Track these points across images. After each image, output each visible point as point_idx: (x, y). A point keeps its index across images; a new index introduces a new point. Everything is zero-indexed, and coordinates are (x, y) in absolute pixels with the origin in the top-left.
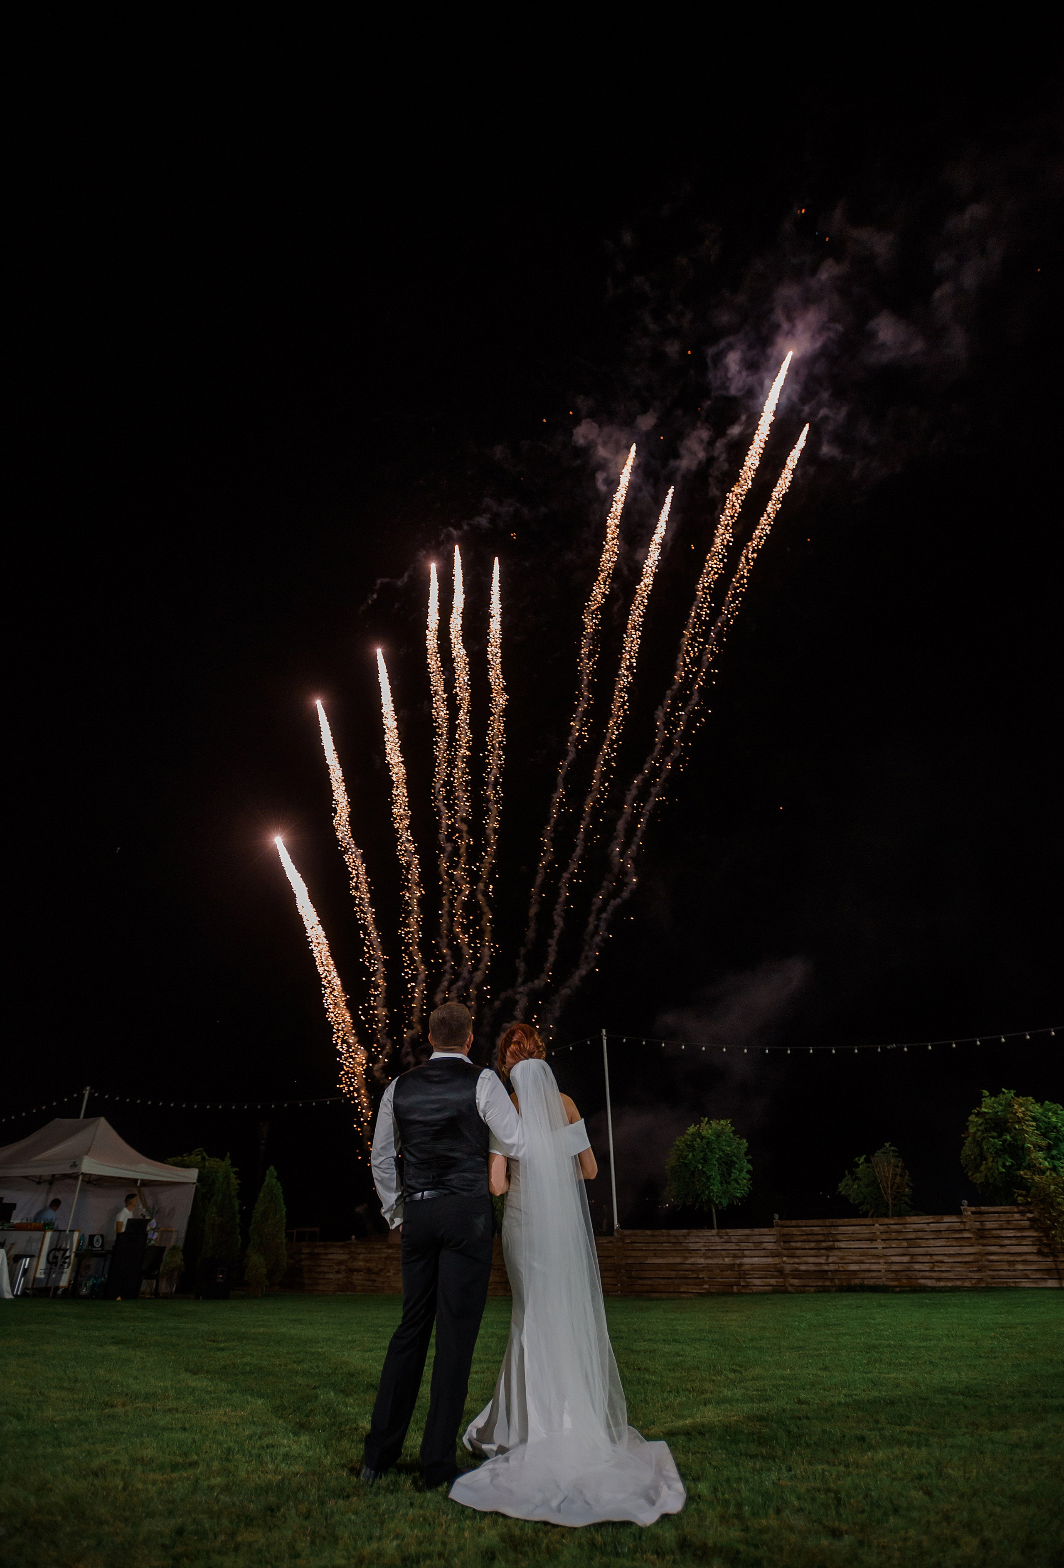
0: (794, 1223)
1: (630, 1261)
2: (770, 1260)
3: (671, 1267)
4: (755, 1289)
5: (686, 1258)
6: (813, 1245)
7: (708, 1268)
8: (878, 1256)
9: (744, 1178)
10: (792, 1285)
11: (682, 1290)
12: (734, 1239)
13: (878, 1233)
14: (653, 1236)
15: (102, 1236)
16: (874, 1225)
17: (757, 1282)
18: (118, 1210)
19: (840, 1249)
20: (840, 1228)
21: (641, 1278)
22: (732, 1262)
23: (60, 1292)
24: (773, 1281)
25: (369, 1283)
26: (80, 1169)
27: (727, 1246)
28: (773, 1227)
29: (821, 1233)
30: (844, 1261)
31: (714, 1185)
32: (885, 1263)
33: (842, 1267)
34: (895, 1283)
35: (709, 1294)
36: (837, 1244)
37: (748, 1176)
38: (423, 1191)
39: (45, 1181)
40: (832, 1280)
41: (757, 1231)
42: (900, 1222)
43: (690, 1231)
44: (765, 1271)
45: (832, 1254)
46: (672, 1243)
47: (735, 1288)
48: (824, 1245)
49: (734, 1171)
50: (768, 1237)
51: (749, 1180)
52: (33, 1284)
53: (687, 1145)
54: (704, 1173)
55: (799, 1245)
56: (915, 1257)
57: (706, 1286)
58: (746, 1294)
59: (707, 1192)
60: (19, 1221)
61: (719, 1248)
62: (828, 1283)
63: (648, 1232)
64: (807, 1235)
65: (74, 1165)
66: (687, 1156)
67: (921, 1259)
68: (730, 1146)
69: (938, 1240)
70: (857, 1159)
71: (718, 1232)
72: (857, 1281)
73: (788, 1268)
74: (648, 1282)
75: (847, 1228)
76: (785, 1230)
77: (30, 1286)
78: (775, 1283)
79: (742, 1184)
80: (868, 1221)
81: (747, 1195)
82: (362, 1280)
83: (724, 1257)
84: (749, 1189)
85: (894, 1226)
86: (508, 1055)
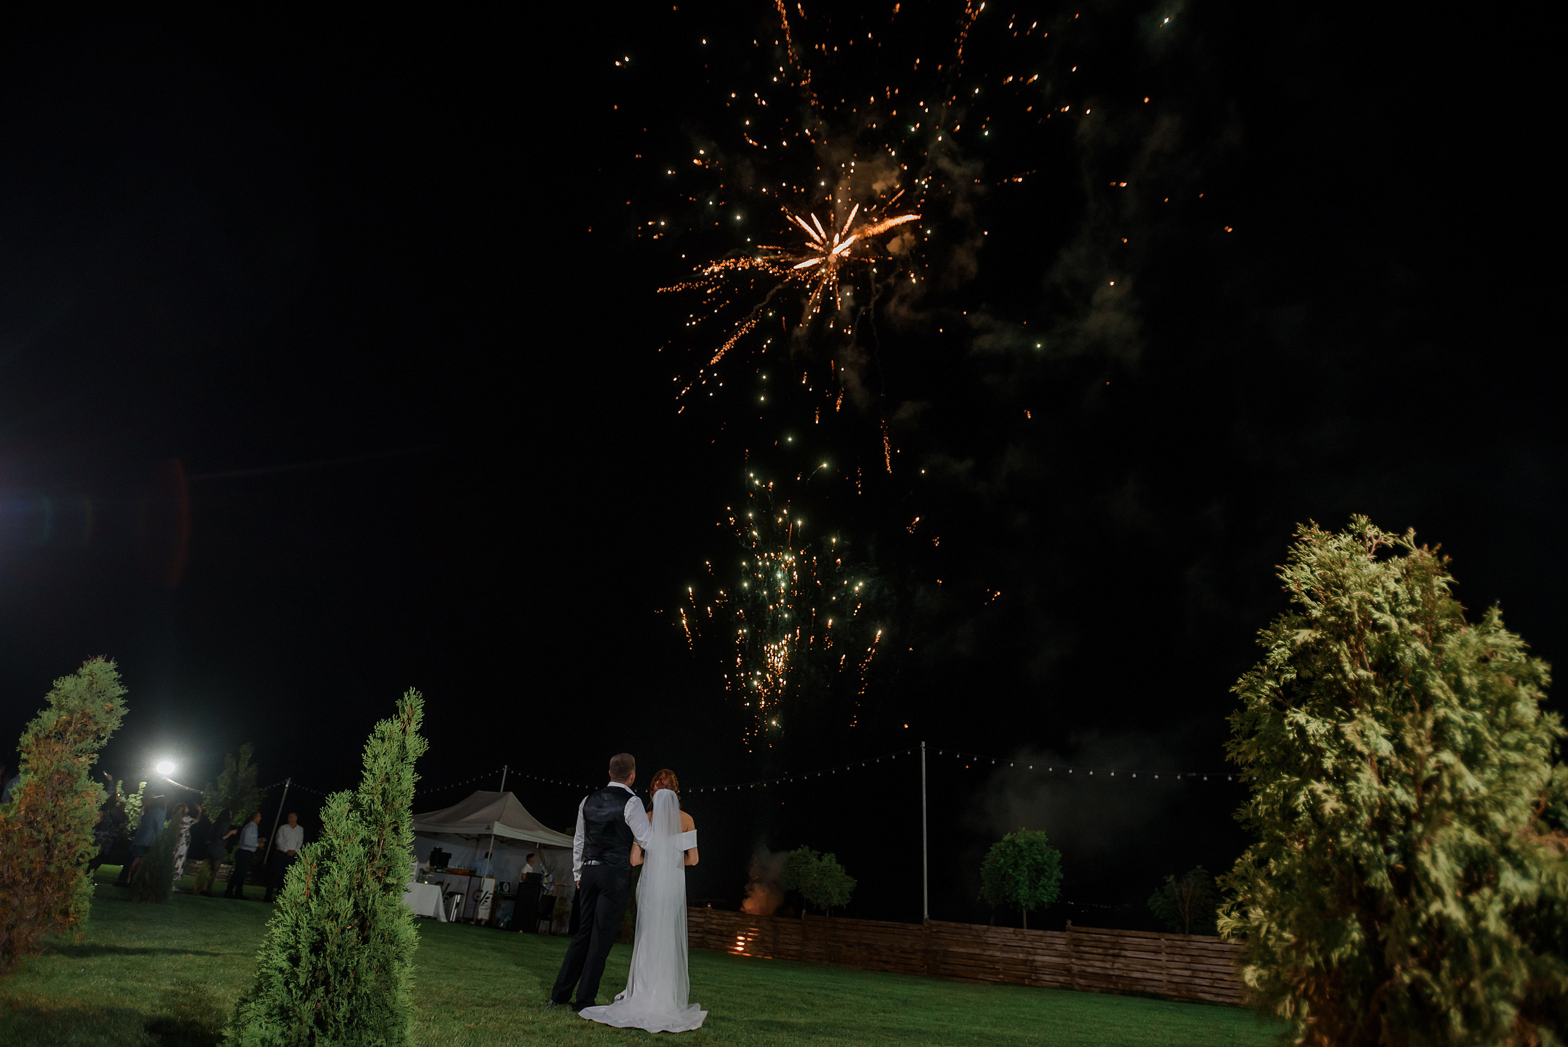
0: (1084, 929)
1: (935, 948)
2: (1059, 960)
3: (971, 956)
4: (1045, 984)
5: (984, 950)
6: (1100, 951)
7: (1003, 961)
8: (1161, 968)
9: (1052, 886)
10: (1078, 984)
11: (980, 977)
12: (1028, 938)
13: (1163, 947)
14: (957, 928)
16: (1159, 939)
17: (1047, 978)
19: (1125, 957)
20: (1127, 938)
21: (945, 963)
22: (1025, 958)
23: (483, 923)
24: (1061, 979)
26: (492, 831)
27: (1022, 944)
28: (1065, 931)
29: (1110, 940)
30: (1129, 969)
31: (1021, 888)
32: (1167, 974)
33: (1126, 973)
34: (1175, 993)
35: (1003, 983)
36: (1124, 953)
37: (1059, 884)
38: (592, 860)
39: (473, 838)
40: (1115, 984)
41: (1049, 933)
42: (1185, 939)
43: (990, 927)
44: (1055, 969)
45: (1117, 961)
46: (973, 935)
47: (1027, 981)
48: (1111, 952)
49: (1042, 878)
50: (1059, 940)
51: (1059, 887)
52: (463, 915)
53: (1001, 851)
54: (1014, 877)
55: (1087, 949)
56: (1198, 972)
57: (1001, 976)
58: (1034, 986)
60: (453, 867)
61: (1015, 944)
62: (1111, 986)
63: (952, 924)
65: (489, 828)
66: (1000, 860)
67: (1202, 974)
68: (1042, 855)
69: (1220, 960)
70: (1166, 877)
71: (1014, 931)
72: (1139, 988)
73: (1076, 969)
74: (951, 967)
75: (1133, 939)
76: (1076, 935)
77: (461, 916)
78: (1063, 981)
79: (1049, 891)
80: (1154, 935)
81: (1054, 901)
82: (715, 940)
83: (1018, 953)
84: (1058, 896)
85: (1180, 943)
86: (656, 787)
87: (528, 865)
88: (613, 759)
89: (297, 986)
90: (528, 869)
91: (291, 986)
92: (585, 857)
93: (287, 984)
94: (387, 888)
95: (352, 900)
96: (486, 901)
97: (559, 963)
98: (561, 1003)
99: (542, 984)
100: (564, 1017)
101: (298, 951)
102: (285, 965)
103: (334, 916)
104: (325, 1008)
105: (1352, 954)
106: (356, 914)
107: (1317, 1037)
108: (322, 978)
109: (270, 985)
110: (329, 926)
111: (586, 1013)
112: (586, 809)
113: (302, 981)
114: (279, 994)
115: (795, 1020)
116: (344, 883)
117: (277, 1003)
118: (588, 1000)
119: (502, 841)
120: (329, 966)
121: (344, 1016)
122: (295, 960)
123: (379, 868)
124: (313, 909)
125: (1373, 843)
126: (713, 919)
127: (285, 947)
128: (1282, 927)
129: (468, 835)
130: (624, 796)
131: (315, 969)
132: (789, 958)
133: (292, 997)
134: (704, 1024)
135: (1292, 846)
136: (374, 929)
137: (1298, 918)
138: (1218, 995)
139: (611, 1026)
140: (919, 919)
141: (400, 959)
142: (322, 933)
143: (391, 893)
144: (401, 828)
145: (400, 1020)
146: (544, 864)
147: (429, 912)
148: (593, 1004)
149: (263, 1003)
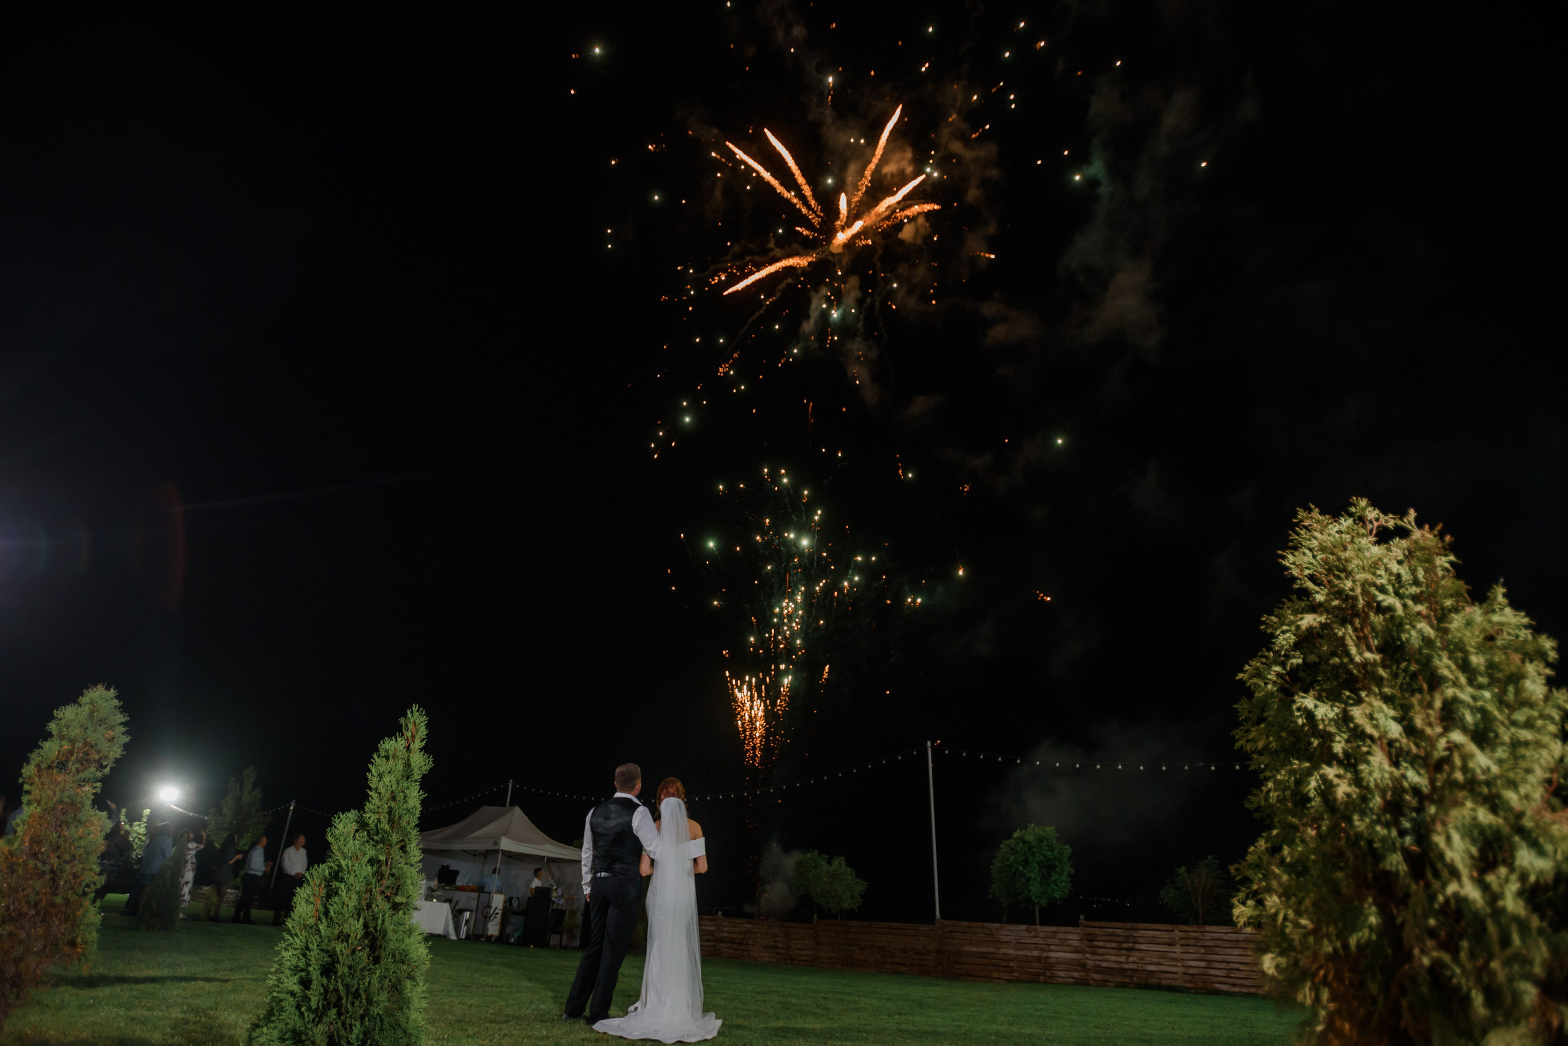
0: (1097, 924)
1: (948, 948)
2: (1073, 956)
3: (985, 955)
4: (1059, 980)
5: (998, 948)
6: (1114, 945)
7: (1017, 958)
8: (1175, 960)
9: (1063, 881)
10: (1094, 979)
11: (995, 975)
12: (1042, 935)
13: (1177, 939)
14: (970, 927)
15: (518, 899)
16: (1173, 931)
17: (1062, 974)
18: (531, 881)
19: (1139, 950)
20: (1141, 932)
21: (959, 963)
22: (1039, 955)
23: (493, 939)
24: (1076, 975)
25: (732, 951)
26: (500, 846)
27: (1035, 941)
28: (1078, 926)
29: (1123, 934)
30: (1143, 962)
31: (1033, 885)
32: (1183, 966)
33: (1141, 967)
34: (1190, 985)
35: (1018, 981)
36: (1138, 946)
37: (1070, 879)
38: (601, 872)
39: (480, 854)
40: (1131, 977)
41: (1062, 929)
42: (1199, 930)
43: (1003, 925)
44: (1070, 964)
45: (1131, 954)
46: (985, 934)
47: (1042, 978)
48: (1125, 945)
49: (1053, 874)
50: (1073, 936)
51: (1070, 882)
52: (473, 931)
53: (1012, 849)
54: (1025, 874)
55: (1101, 944)
56: (1213, 963)
57: (1016, 974)
58: (1049, 983)
59: (1026, 892)
60: (461, 884)
61: (1028, 941)
62: (1127, 980)
63: (965, 924)
64: (1110, 935)
65: (496, 843)
66: (1010, 857)
67: (1217, 965)
68: (1052, 850)
69: (1235, 950)
70: (1177, 869)
71: (1027, 928)
72: (1154, 981)
73: (1090, 964)
74: (964, 967)
75: (1146, 932)
76: (1090, 930)
77: (471, 932)
78: (1078, 976)
79: (1061, 887)
80: (1168, 927)
81: (1066, 897)
82: (727, 948)
83: (1032, 950)
84: (1070, 891)
85: (1193, 934)
86: (662, 796)
87: (536, 880)
88: (618, 770)
89: (309, 1009)
90: (536, 883)
91: (303, 1009)
92: (594, 870)
93: (298, 1007)
94: (396, 907)
95: (361, 921)
96: (495, 917)
97: (571, 977)
98: (575, 1017)
99: (555, 998)
100: (578, 1031)
101: (309, 973)
102: (296, 988)
103: (344, 937)
104: (338, 1030)
105: (1369, 939)
106: (367, 934)
107: (1338, 1023)
108: (334, 1000)
109: (282, 1010)
110: (339, 947)
111: (600, 1026)
112: (594, 821)
113: (314, 1004)
114: (290, 1018)
115: (810, 1026)
116: (353, 903)
117: (290, 1027)
118: (602, 1013)
119: (510, 856)
120: (341, 988)
121: (357, 1038)
122: (306, 983)
123: (388, 887)
124: (323, 931)
125: (1387, 825)
126: (724, 927)
127: (295, 970)
128: (1299, 913)
129: (475, 851)
130: (631, 807)
131: (326, 991)
132: (802, 963)
133: (304, 1020)
134: (720, 1033)
135: (1305, 832)
136: (385, 949)
137: (1315, 904)
138: (1234, 985)
139: (625, 1039)
140: (931, 919)
141: (411, 977)
142: (332, 955)
143: (401, 912)
144: (408, 846)
145: (414, 1039)
146: (552, 877)
147: (439, 930)
148: (607, 1017)
149: (275, 1028)
